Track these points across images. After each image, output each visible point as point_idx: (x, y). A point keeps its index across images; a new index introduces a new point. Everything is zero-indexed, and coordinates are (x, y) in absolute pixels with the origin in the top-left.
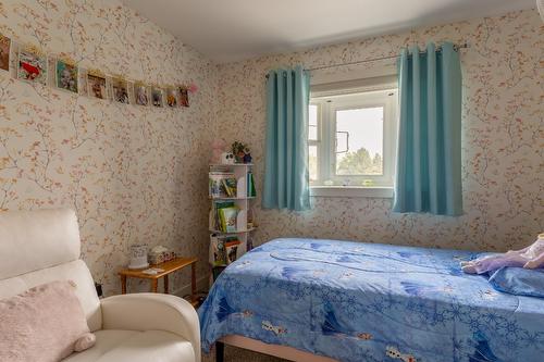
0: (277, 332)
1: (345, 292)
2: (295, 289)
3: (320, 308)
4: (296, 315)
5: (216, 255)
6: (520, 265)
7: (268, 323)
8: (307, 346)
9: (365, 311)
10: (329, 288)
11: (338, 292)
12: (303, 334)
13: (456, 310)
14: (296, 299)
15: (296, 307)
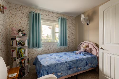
0: (61, 74)
1: (71, 61)
2: (63, 64)
3: (68, 66)
4: (64, 69)
5: (19, 65)
6: (82, 52)
7: (59, 73)
8: (66, 74)
9: (74, 63)
10: (69, 61)
11: (70, 62)
12: (65, 72)
13: (84, 59)
14: (64, 66)
15: (64, 67)
